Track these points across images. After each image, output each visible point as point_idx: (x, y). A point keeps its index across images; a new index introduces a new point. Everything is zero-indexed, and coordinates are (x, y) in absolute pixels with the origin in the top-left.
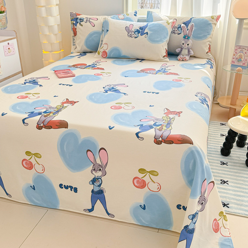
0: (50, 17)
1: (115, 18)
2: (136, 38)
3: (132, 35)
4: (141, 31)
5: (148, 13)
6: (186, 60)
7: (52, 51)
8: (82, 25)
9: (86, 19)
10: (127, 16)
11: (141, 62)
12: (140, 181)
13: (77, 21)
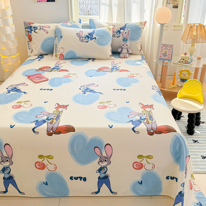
0: (7, 27)
1: (64, 25)
2: (87, 42)
3: (83, 40)
4: (90, 36)
5: (90, 20)
6: (127, 57)
7: (10, 56)
8: (37, 33)
9: (40, 27)
10: (74, 24)
11: (93, 62)
12: (139, 164)
13: (31, 29)
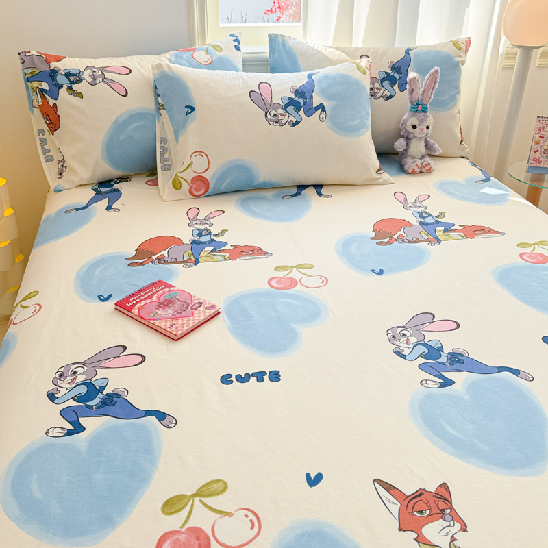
1: (184, 62)
2: (294, 125)
3: (280, 117)
4: (301, 101)
5: (273, 39)
10: (218, 54)
11: (325, 199)
